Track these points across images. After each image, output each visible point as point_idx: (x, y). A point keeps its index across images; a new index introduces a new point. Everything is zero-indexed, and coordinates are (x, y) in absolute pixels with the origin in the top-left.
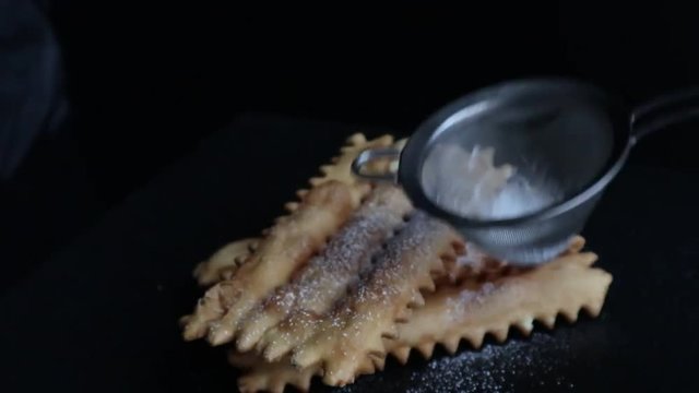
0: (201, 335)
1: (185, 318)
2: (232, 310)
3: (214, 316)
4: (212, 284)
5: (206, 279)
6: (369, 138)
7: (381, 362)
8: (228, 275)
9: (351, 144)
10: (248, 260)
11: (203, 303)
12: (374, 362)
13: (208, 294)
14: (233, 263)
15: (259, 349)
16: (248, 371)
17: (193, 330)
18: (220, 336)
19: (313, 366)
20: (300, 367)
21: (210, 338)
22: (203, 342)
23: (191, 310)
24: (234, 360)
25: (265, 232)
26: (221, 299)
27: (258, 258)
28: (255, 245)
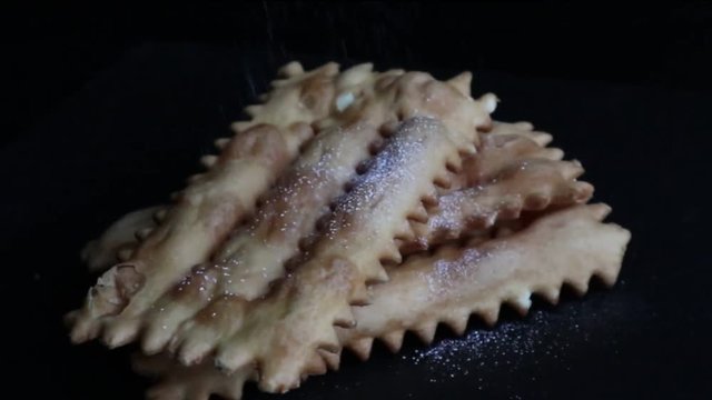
0: (93, 336)
1: (71, 315)
2: (133, 300)
3: (110, 309)
4: (107, 268)
5: (97, 262)
6: (307, 67)
7: (335, 359)
8: (126, 254)
9: (284, 77)
10: (151, 235)
11: (95, 293)
12: (325, 360)
13: (100, 281)
14: (134, 239)
15: (172, 350)
16: (158, 381)
17: (83, 330)
18: (120, 336)
19: (245, 368)
20: (228, 370)
21: (107, 339)
22: (97, 344)
23: (79, 303)
24: (140, 367)
25: (174, 195)
26: (119, 285)
27: (166, 231)
28: (161, 214)
